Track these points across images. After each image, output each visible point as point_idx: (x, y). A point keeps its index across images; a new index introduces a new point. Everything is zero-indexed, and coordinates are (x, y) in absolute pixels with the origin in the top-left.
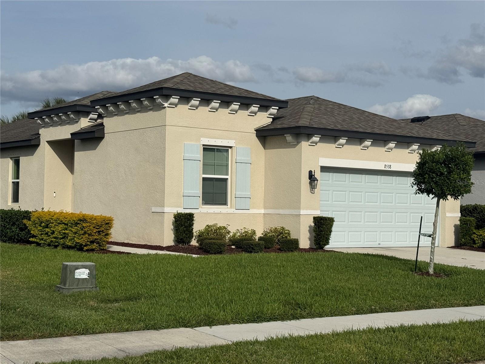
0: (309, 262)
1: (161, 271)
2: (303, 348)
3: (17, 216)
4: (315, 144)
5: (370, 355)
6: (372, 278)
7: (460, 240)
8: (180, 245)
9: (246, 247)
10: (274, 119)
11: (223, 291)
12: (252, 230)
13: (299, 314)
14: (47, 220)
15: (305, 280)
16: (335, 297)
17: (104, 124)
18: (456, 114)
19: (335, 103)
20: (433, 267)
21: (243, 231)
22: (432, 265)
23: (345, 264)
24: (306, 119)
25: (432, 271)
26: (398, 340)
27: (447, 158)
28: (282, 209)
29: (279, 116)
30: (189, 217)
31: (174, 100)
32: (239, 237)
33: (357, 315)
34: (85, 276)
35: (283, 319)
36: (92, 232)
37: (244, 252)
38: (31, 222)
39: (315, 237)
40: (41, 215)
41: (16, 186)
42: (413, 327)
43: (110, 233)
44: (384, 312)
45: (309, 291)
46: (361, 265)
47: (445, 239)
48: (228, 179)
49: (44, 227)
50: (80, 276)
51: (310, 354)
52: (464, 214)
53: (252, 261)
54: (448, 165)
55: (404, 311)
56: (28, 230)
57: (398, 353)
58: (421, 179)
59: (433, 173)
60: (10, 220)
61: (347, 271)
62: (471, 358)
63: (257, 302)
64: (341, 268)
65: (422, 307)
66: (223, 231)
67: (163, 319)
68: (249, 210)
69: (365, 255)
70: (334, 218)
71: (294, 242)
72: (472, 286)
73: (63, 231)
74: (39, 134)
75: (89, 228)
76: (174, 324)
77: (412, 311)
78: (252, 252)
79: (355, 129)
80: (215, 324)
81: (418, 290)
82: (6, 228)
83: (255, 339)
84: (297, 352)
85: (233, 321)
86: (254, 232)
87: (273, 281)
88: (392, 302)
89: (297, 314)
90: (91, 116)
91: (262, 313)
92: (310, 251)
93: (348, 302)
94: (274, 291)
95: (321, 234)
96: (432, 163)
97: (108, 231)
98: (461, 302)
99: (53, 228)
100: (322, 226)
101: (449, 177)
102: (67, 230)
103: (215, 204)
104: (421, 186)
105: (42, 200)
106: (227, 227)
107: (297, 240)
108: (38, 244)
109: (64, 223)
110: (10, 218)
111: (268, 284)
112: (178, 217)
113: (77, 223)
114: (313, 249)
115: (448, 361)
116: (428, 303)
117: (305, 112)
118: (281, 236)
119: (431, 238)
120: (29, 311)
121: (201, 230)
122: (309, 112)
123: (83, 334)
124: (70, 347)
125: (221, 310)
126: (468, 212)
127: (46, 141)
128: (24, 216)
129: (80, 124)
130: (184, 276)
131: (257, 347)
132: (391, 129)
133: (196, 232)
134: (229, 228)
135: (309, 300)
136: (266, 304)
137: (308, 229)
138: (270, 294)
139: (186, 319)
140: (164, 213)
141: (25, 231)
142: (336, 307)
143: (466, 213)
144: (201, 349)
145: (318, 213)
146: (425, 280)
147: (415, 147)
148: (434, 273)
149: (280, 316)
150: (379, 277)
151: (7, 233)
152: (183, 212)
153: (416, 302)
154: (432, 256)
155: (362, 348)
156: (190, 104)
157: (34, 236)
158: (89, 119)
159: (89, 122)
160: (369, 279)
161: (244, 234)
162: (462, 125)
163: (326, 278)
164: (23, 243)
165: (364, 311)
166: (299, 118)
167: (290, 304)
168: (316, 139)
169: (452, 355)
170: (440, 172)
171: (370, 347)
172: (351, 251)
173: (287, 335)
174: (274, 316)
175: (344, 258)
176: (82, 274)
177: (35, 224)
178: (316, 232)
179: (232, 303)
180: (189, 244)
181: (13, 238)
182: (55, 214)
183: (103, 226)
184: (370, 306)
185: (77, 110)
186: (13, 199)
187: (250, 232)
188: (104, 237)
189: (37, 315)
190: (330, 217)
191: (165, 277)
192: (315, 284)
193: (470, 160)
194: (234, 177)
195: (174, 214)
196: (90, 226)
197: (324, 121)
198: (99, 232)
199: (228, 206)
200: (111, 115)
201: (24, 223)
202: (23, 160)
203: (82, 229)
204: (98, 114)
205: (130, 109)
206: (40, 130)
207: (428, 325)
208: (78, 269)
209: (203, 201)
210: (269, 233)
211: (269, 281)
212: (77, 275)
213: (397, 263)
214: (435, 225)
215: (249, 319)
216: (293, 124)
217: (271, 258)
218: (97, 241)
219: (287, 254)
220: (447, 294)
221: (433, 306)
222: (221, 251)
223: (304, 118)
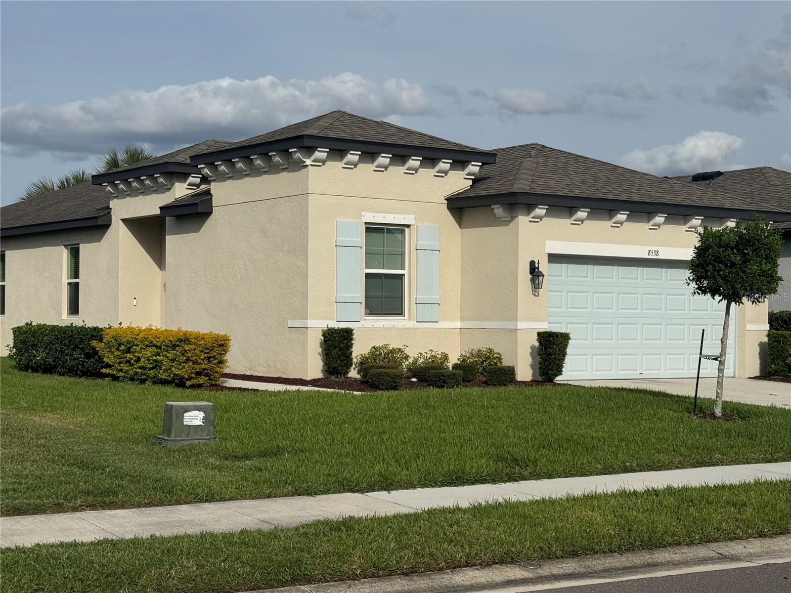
0: (532, 400)
1: (308, 414)
2: (525, 517)
3: (81, 335)
4: (539, 220)
5: (620, 526)
6: (628, 423)
7: (768, 367)
8: (333, 377)
9: (434, 379)
10: (475, 181)
11: (403, 443)
12: (442, 353)
13: (518, 473)
14: (128, 340)
15: (527, 427)
16: (571, 449)
17: (211, 193)
18: (764, 168)
19: (570, 154)
20: (721, 406)
21: (429, 356)
22: (720, 404)
23: (586, 403)
24: (526, 180)
25: (719, 412)
26: (663, 506)
27: (741, 239)
28: (488, 320)
29: (483, 176)
30: (345, 334)
31: (321, 154)
32: (422, 365)
33: (603, 476)
34: (199, 422)
35: (494, 481)
36: (199, 358)
37: (431, 387)
38: (103, 344)
39: (540, 363)
40: (119, 334)
41: (74, 289)
42: (685, 489)
43: (226, 360)
44: (645, 471)
45: (532, 442)
46: (612, 405)
47: (745, 365)
48: (404, 275)
49: (124, 352)
50: (192, 421)
51: (535, 524)
52: (775, 326)
53: (444, 399)
54: (743, 250)
55: (674, 469)
56: (99, 356)
57: (662, 524)
58: (702, 272)
59: (720, 262)
60: (70, 342)
61: (590, 413)
62: (769, 531)
63: (455, 457)
64: (580, 409)
65: (701, 463)
66: (399, 355)
67: (320, 481)
68: (437, 322)
69: (618, 390)
70: (570, 334)
71: (508, 371)
72: (780, 433)
73: (154, 358)
74: (108, 208)
75: (193, 353)
76: (336, 488)
77: (686, 469)
78: (444, 387)
79: (601, 196)
80: (396, 488)
81: (697, 438)
82: (64, 354)
83: (455, 506)
84: (516, 522)
85: (421, 484)
86: (446, 357)
87: (477, 427)
88: (657, 456)
89: (514, 473)
90: (191, 180)
91: (464, 473)
92: (532, 385)
93: (590, 457)
94: (480, 442)
95: (549, 358)
96: (718, 248)
97: (222, 356)
98: (761, 456)
99: (138, 353)
100: (551, 346)
101: (744, 269)
102: (159, 356)
103: (385, 314)
104: (701, 283)
105: (116, 310)
106: (404, 350)
107: (513, 368)
108: (115, 378)
109: (154, 345)
110: (70, 338)
111: (470, 432)
112: (329, 334)
113: (175, 345)
114: (537, 381)
115: (734, 534)
116: (711, 457)
117: (523, 169)
118: (487, 362)
119: (717, 362)
120: (125, 471)
121: (365, 354)
122: (529, 170)
123: (206, 501)
124: (192, 518)
125: (403, 468)
126: (782, 323)
127: (121, 219)
128: (93, 336)
129: (174, 192)
130: (344, 422)
131: (459, 515)
132: (659, 195)
133: (356, 357)
134: (407, 351)
135: (533, 454)
136: (469, 459)
137: (530, 350)
138: (474, 447)
139: (352, 480)
140: (307, 328)
141: (94, 358)
142: (573, 464)
143: (779, 324)
144: (379, 518)
145: (545, 327)
146: (708, 424)
147: (696, 222)
148: (723, 415)
149: (490, 477)
150: (638, 421)
151: (66, 361)
152: (336, 327)
153: (693, 456)
154: (719, 389)
155: (609, 517)
156: (345, 160)
157: (108, 366)
158: (188, 185)
159: (187, 188)
160: (623, 424)
161: (430, 361)
162: (773, 185)
163: (557, 423)
164: (90, 376)
165: (615, 469)
166: (514, 179)
167: (505, 459)
168: (540, 211)
169: (740, 527)
170: (731, 261)
171: (621, 515)
172: (596, 385)
173: (501, 500)
174: (481, 476)
175: (585, 394)
176: (194, 418)
177: (110, 347)
178: (542, 355)
179: (419, 459)
180: (345, 376)
181: (75, 369)
182: (140, 332)
183: (215, 349)
184: (624, 462)
185: (170, 170)
186: (70, 309)
187: (439, 357)
188: (216, 366)
189: (136, 477)
190: (563, 332)
191: (316, 423)
192: (542, 432)
193: (777, 243)
194: (414, 272)
195: (323, 330)
196: (195, 349)
197: (553, 184)
198: (209, 358)
199: (404, 316)
200: (223, 177)
201: (93, 346)
202: (85, 249)
203: (183, 355)
204: (201, 176)
205: (251, 169)
206: (111, 202)
207: (707, 487)
208: (188, 412)
209: (367, 310)
210: (469, 358)
211: (471, 427)
212: (187, 420)
213: (667, 401)
214: (723, 341)
215: (444, 481)
216: (505, 189)
217: (473, 395)
218: (206, 371)
219: (497, 389)
220: (740, 444)
221: (718, 462)
222: (396, 386)
223: (522, 179)
